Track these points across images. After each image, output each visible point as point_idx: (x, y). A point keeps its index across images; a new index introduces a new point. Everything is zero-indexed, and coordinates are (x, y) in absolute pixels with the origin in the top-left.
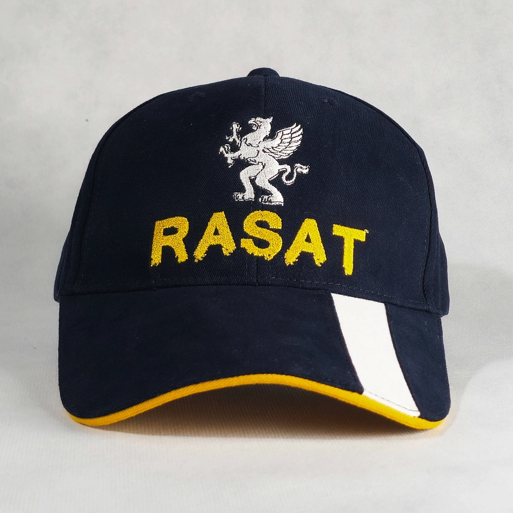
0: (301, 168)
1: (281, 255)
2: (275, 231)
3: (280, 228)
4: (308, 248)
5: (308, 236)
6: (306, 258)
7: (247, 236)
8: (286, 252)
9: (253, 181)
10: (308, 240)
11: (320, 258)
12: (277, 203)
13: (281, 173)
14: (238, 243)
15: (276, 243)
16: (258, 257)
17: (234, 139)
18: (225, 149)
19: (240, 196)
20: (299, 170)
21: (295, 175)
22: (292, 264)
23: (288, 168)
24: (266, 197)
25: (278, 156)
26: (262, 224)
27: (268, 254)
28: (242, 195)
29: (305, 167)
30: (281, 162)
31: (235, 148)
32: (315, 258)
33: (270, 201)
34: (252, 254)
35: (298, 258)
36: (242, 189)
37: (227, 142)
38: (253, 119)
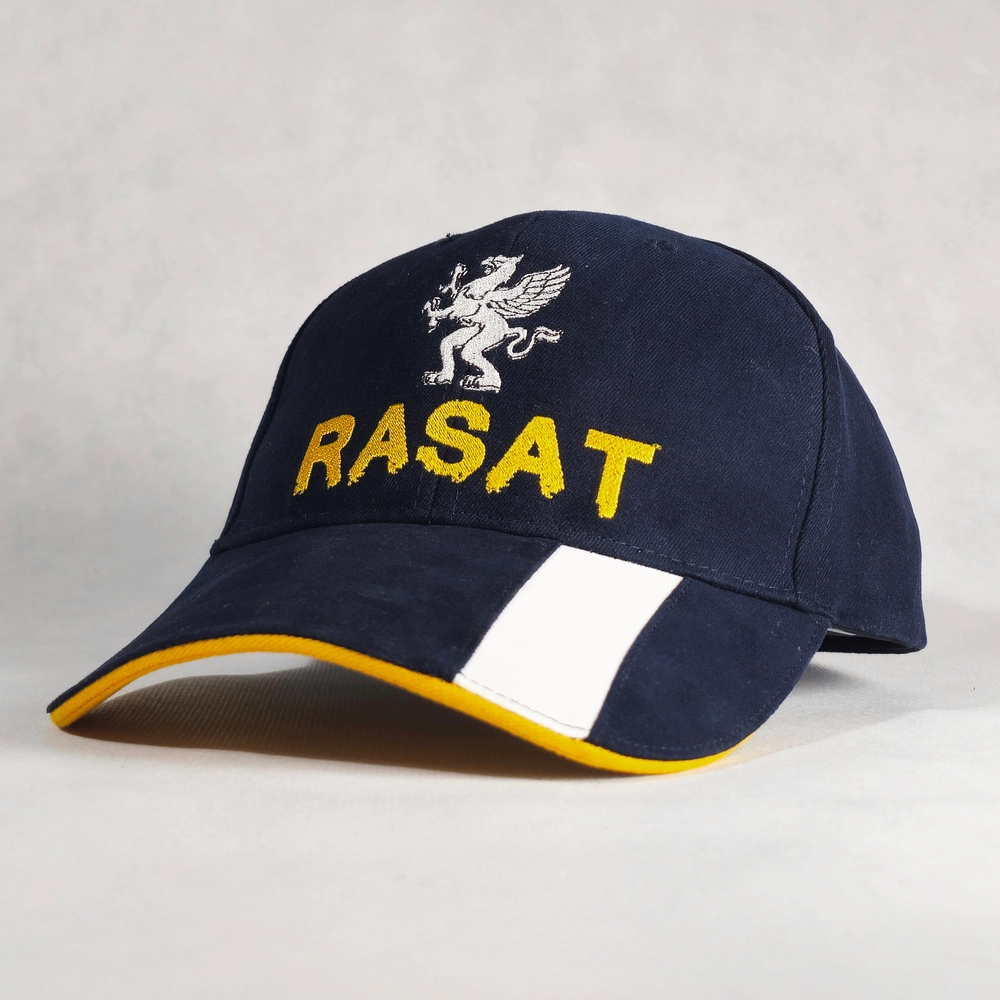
0: (546, 333)
1: (480, 475)
2: (476, 433)
3: (486, 429)
4: (531, 466)
5: (535, 446)
6: (525, 482)
7: (429, 442)
8: (490, 469)
9: (457, 353)
10: (534, 451)
11: (552, 483)
12: (489, 388)
13: (507, 340)
14: (412, 452)
15: (475, 455)
16: (440, 476)
17: (450, 289)
18: (432, 304)
19: (433, 377)
20: (541, 336)
21: (532, 343)
22: (498, 491)
23: (523, 333)
24: (471, 378)
25: (509, 313)
26: (458, 423)
27: (459, 472)
28: (435, 376)
29: (554, 333)
30: (512, 323)
31: (447, 302)
32: (542, 484)
33: (477, 386)
34: (432, 471)
35: (511, 481)
36: (438, 366)
37: (438, 293)
38: (491, 259)
